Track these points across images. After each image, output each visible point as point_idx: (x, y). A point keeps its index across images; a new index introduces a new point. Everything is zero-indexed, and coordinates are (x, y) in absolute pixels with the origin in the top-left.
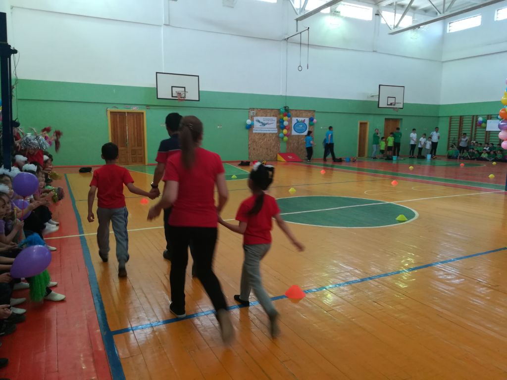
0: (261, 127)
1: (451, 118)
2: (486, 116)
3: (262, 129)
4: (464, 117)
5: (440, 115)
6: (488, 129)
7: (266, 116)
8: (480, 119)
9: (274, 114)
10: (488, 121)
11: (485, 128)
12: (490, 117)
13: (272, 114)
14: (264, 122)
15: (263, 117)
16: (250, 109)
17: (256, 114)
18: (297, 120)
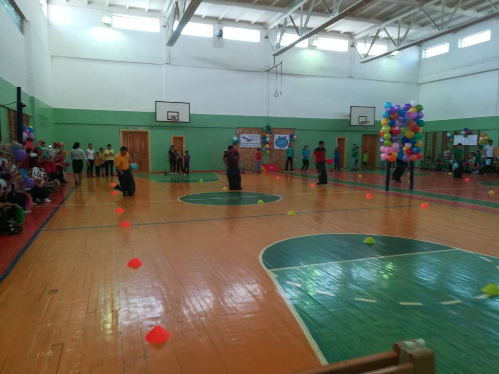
0: (246, 142)
1: (427, 134)
2: (453, 132)
3: (247, 144)
4: (437, 133)
6: (455, 143)
7: (251, 133)
10: (455, 136)
12: (457, 133)
14: (249, 138)
15: (248, 135)
16: (237, 128)
17: (242, 132)
18: (279, 136)
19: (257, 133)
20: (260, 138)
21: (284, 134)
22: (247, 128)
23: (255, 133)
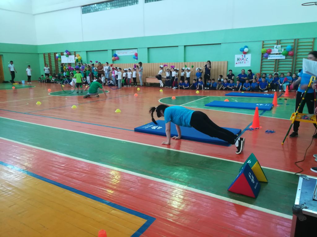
1: (44, 54)
2: (60, 54)
4: (51, 54)
5: (38, 53)
6: (62, 62)
8: (57, 55)
10: (62, 56)
11: (61, 61)
12: (62, 54)
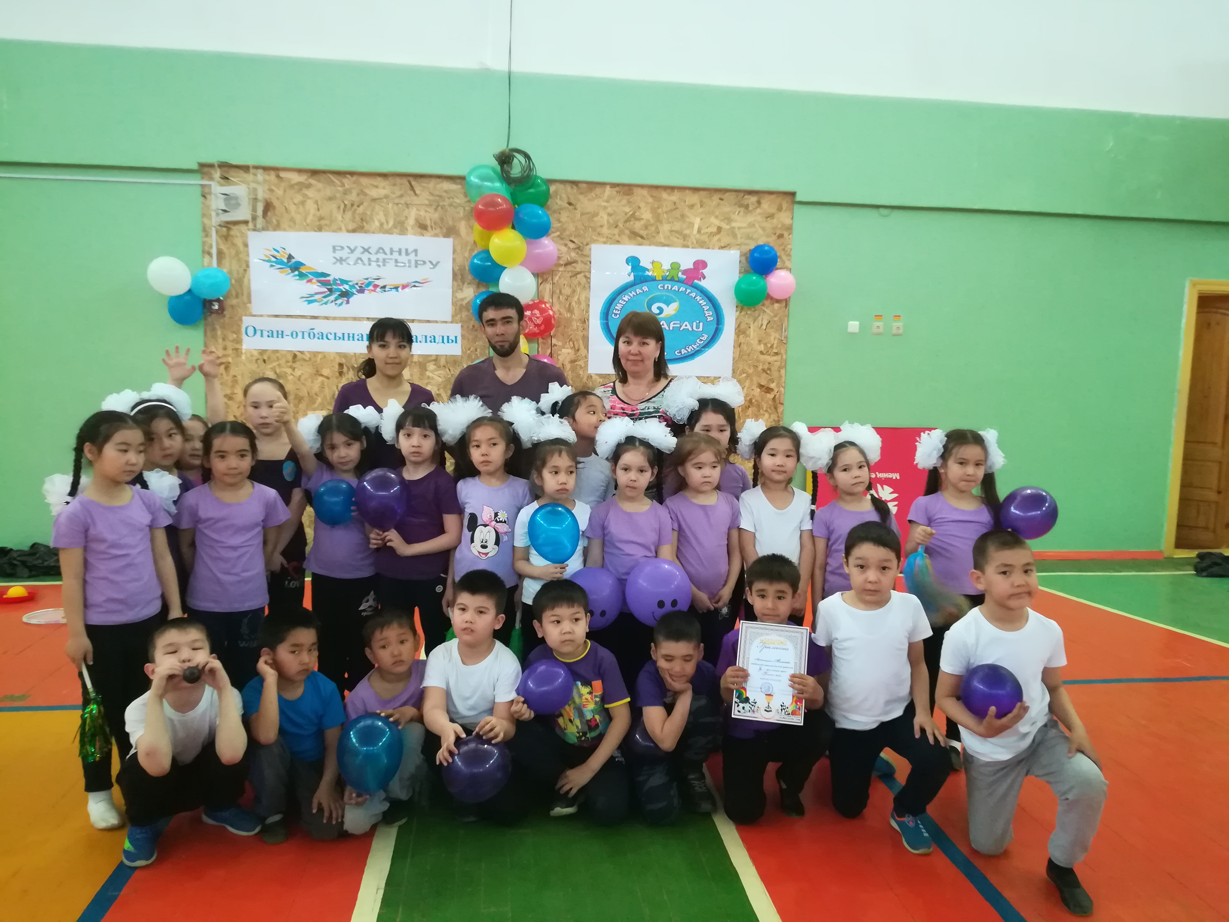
0: (315, 309)
3: (320, 326)
7: (359, 229)
9: (430, 216)
13: (412, 215)
14: (336, 272)
15: (328, 238)
16: (204, 169)
17: (268, 207)
18: (634, 262)
19: (423, 227)
20: (447, 268)
21: (685, 241)
22: (314, 173)
23: (401, 227)
